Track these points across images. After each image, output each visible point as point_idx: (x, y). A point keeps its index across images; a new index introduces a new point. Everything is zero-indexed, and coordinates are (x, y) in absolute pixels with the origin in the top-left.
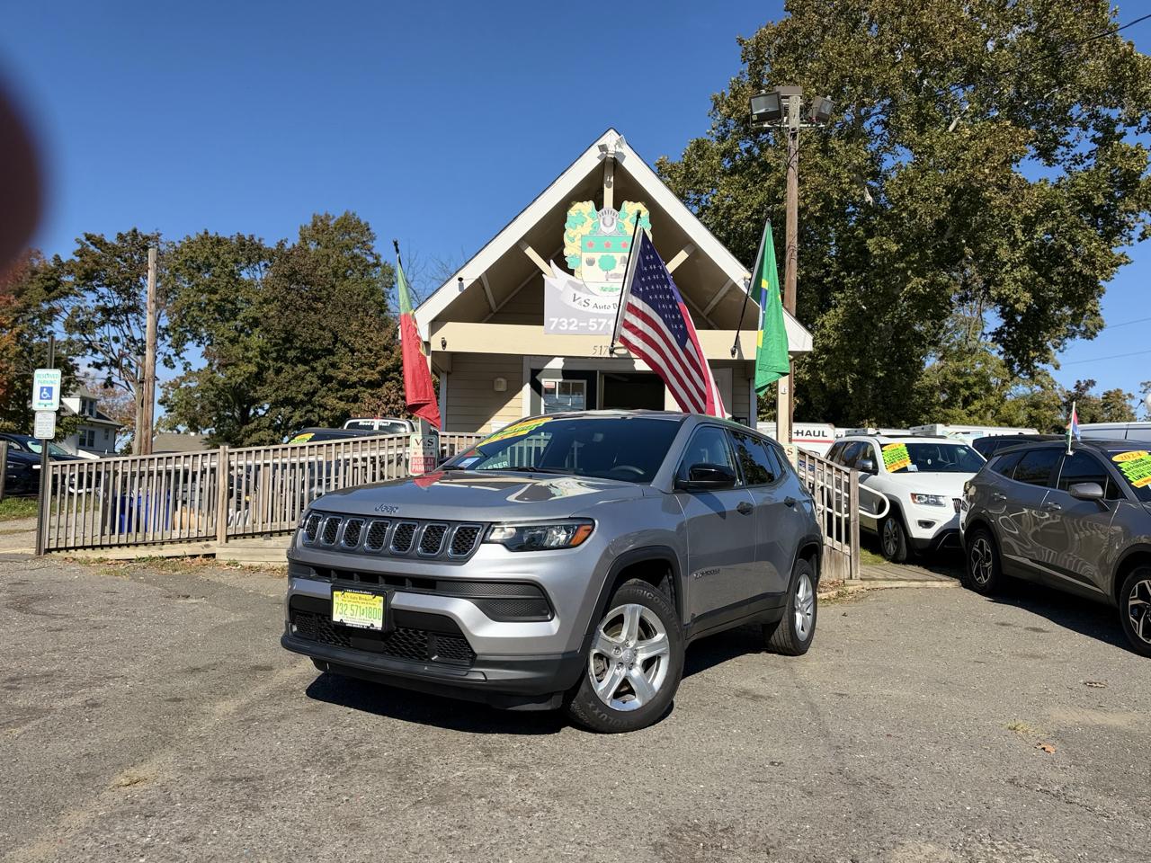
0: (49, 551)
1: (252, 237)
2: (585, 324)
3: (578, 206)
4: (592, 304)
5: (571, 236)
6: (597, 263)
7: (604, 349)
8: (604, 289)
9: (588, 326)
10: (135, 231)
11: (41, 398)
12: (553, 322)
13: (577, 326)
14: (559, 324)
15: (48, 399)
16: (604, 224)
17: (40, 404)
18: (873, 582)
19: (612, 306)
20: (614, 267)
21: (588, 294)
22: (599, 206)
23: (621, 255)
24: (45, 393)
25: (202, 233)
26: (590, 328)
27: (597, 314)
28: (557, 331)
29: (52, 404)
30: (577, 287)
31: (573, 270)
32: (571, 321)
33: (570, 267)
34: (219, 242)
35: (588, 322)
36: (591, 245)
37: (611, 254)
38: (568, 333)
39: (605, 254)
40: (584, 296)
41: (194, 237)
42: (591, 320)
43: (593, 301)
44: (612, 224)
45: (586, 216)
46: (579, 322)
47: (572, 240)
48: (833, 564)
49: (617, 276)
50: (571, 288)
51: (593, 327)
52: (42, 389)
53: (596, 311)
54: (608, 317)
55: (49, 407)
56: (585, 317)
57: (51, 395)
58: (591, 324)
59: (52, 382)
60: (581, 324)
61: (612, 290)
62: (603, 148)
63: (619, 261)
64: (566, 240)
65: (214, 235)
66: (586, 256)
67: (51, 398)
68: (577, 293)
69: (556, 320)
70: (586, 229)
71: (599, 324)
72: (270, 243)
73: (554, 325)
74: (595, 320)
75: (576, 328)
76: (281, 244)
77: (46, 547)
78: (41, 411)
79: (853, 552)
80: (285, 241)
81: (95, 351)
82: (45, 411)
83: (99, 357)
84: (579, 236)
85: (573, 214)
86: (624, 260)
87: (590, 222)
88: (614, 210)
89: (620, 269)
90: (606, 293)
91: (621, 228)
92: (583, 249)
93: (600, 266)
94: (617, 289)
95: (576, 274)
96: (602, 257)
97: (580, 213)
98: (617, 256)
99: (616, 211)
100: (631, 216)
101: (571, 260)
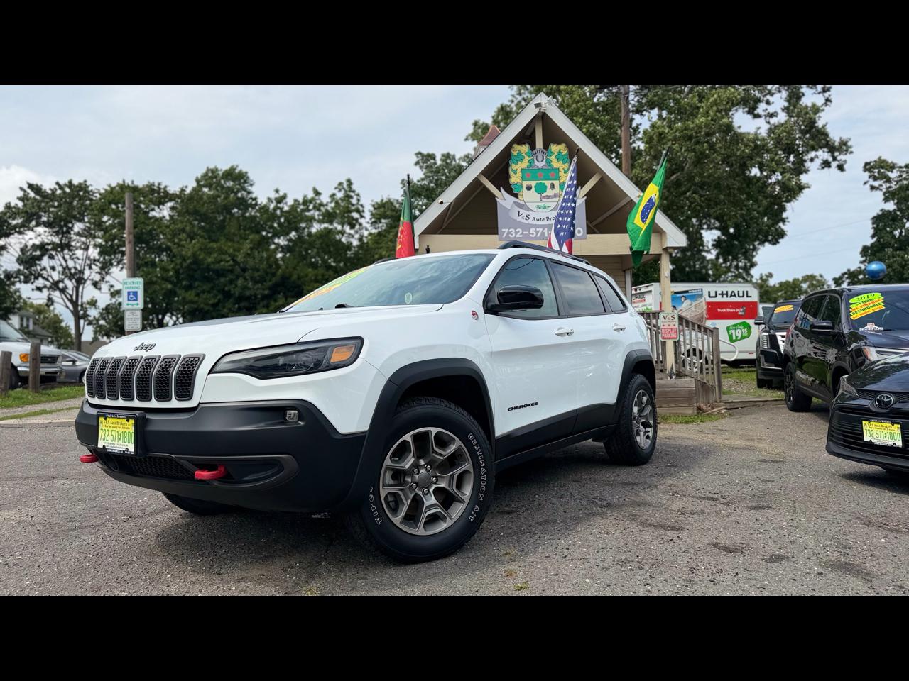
2: (527, 232)
3: (516, 147)
4: (531, 219)
5: (514, 169)
6: (533, 189)
8: (539, 207)
9: (529, 233)
11: (129, 300)
12: (504, 232)
13: (522, 234)
14: (509, 233)
15: (134, 300)
16: (537, 160)
17: (128, 304)
18: (732, 404)
19: (546, 219)
20: (545, 191)
21: (528, 211)
22: (533, 147)
24: (131, 296)
25: (120, 182)
26: (531, 235)
27: (536, 225)
28: (508, 239)
29: (138, 304)
30: (521, 206)
31: (517, 194)
32: (517, 230)
33: (515, 191)
35: (529, 231)
36: (528, 175)
37: (543, 182)
39: (539, 182)
40: (525, 213)
42: (531, 230)
43: (532, 215)
44: (543, 160)
45: (524, 154)
46: (523, 231)
47: (515, 173)
49: (548, 197)
50: (516, 207)
51: (533, 234)
52: (129, 293)
53: (534, 222)
54: (543, 227)
55: (135, 307)
56: (526, 227)
58: (531, 232)
59: (137, 288)
60: (524, 233)
61: (545, 207)
63: (549, 187)
64: (511, 172)
65: (130, 184)
66: (525, 183)
67: (136, 300)
68: (520, 210)
69: (507, 230)
70: (525, 164)
71: (537, 232)
73: (505, 233)
74: (534, 229)
75: (521, 236)
78: (128, 310)
79: (717, 384)
80: (186, 187)
81: (36, 278)
82: (133, 310)
83: (40, 282)
84: (520, 170)
85: (515, 153)
86: (552, 186)
87: (527, 158)
88: (544, 150)
89: (549, 192)
90: (541, 210)
91: (549, 162)
92: (523, 179)
93: (536, 190)
94: (548, 207)
95: (519, 197)
96: (537, 184)
97: (520, 153)
98: (548, 183)
99: (545, 152)
100: (556, 154)
101: (515, 186)
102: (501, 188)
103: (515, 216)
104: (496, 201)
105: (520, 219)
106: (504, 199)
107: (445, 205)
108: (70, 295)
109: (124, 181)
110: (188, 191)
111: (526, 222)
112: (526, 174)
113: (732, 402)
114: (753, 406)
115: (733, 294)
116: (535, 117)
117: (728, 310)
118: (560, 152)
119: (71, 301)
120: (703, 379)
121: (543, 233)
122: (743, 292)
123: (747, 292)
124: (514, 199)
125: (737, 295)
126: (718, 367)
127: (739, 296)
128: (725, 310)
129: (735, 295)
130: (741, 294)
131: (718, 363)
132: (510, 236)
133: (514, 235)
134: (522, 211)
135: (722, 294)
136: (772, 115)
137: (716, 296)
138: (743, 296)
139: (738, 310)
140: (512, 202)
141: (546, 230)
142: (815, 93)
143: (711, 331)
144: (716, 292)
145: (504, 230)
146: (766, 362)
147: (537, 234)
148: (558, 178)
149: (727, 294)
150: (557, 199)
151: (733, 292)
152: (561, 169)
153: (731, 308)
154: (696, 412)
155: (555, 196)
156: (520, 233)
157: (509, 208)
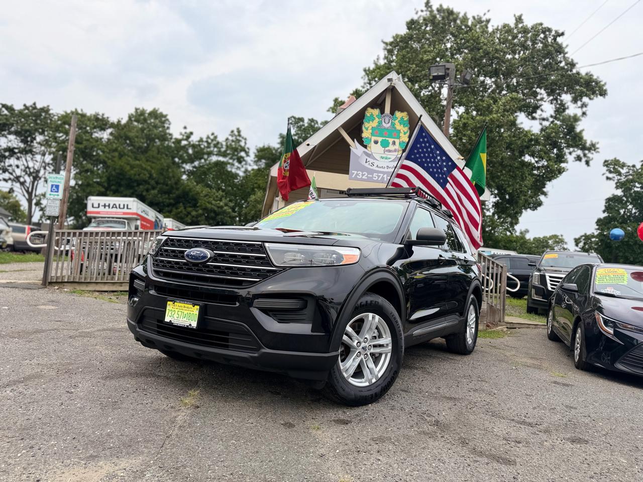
0: (50, 283)
1: (103, 115)
2: (371, 176)
3: (369, 110)
4: (375, 165)
5: (367, 127)
6: (379, 143)
8: (382, 158)
9: (373, 177)
10: (35, 104)
11: (51, 191)
13: (367, 176)
14: (357, 174)
15: (56, 192)
16: (385, 122)
17: (50, 195)
18: (512, 324)
19: (386, 167)
20: (388, 146)
21: (374, 159)
22: (382, 112)
24: (54, 188)
26: (374, 178)
27: (378, 171)
28: (356, 179)
29: (58, 195)
30: (369, 155)
31: (367, 146)
32: (364, 173)
33: (365, 143)
34: (83, 116)
35: (373, 175)
36: (377, 133)
37: (387, 139)
38: (361, 180)
39: (384, 138)
40: (371, 161)
41: (69, 112)
42: (375, 174)
43: (376, 163)
44: (389, 123)
45: (375, 116)
46: (368, 174)
47: (367, 129)
48: (492, 314)
49: (390, 151)
50: (365, 155)
51: (375, 177)
52: (52, 186)
53: (377, 169)
54: (384, 173)
55: (56, 197)
56: (371, 172)
57: (58, 189)
58: (374, 176)
59: (59, 182)
60: (369, 176)
61: (386, 158)
62: (389, 80)
63: (391, 143)
64: (364, 129)
66: (374, 138)
67: (58, 192)
69: (356, 172)
70: (375, 124)
71: (379, 176)
72: (113, 119)
73: (355, 174)
74: (377, 174)
75: (366, 178)
77: (49, 281)
79: (502, 308)
80: (122, 119)
81: (4, 172)
82: (54, 199)
83: (6, 175)
84: (370, 127)
85: (368, 115)
86: (394, 143)
87: (377, 120)
88: (390, 115)
89: (391, 147)
90: (384, 160)
91: (393, 125)
92: (372, 134)
93: (381, 145)
94: (389, 158)
95: (368, 148)
96: (383, 139)
97: (372, 115)
98: (391, 140)
99: (391, 116)
100: (399, 119)
101: (366, 140)
102: (355, 140)
103: (363, 163)
104: (349, 150)
105: (367, 165)
106: (356, 148)
107: (311, 147)
108: (27, 187)
109: (76, 110)
110: (123, 122)
111: (371, 168)
112: (375, 132)
113: (512, 323)
114: (527, 328)
116: (386, 89)
118: (402, 118)
119: (27, 191)
120: (492, 303)
121: (383, 178)
124: (364, 149)
126: (504, 295)
131: (504, 292)
132: (358, 177)
133: (360, 177)
134: (369, 159)
136: (544, 119)
140: (362, 151)
141: (385, 176)
142: (576, 107)
143: (502, 267)
145: (353, 171)
146: (536, 294)
147: (378, 178)
148: (399, 138)
150: (396, 153)
152: (402, 131)
154: (485, 328)
155: (395, 151)
156: (366, 175)
157: (360, 156)
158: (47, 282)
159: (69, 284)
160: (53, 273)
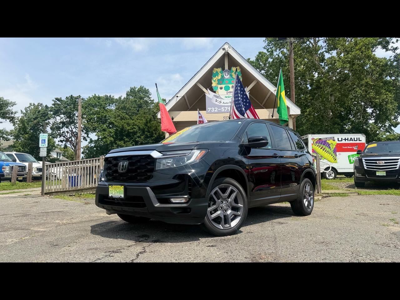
0: (46, 194)
1: (110, 96)
2: (220, 109)
3: (215, 69)
4: (222, 102)
6: (223, 88)
7: (227, 118)
8: (226, 97)
9: (221, 110)
10: (72, 96)
11: (42, 143)
13: (218, 110)
14: (211, 110)
16: (226, 75)
19: (229, 103)
20: (229, 90)
21: (221, 99)
22: (223, 69)
23: (231, 85)
24: (43, 141)
25: (94, 95)
26: (222, 111)
27: (224, 106)
28: (211, 113)
29: (45, 145)
30: (217, 97)
31: (215, 91)
32: (215, 108)
34: (99, 98)
35: (221, 109)
37: (228, 85)
38: (214, 113)
40: (219, 100)
41: (91, 96)
42: (222, 108)
44: (228, 75)
45: (219, 73)
49: (230, 92)
50: (215, 97)
51: (223, 110)
53: (224, 104)
54: (228, 106)
55: (44, 146)
56: (220, 107)
57: (45, 142)
58: (222, 109)
59: (45, 138)
60: (219, 109)
61: (229, 97)
62: (224, 49)
63: (231, 87)
64: (213, 81)
65: (98, 96)
66: (219, 86)
67: (45, 143)
68: (217, 99)
69: (210, 108)
70: (219, 77)
71: (225, 109)
72: (116, 97)
73: (210, 110)
74: (224, 108)
76: (120, 98)
77: (45, 192)
78: (42, 147)
80: (122, 96)
81: (60, 136)
83: (62, 138)
84: (217, 80)
85: (215, 72)
86: (233, 87)
88: (228, 70)
89: (231, 90)
91: (231, 76)
92: (218, 84)
93: (225, 89)
95: (216, 93)
96: (225, 86)
97: (217, 72)
98: (230, 86)
99: (229, 71)
101: (215, 88)
102: (208, 89)
103: (214, 102)
104: (205, 95)
105: (217, 103)
106: (209, 94)
107: (179, 98)
108: (73, 143)
109: (95, 95)
110: (122, 98)
111: (220, 104)
112: (220, 82)
113: (327, 193)
115: (351, 139)
116: (223, 54)
117: (348, 147)
119: (73, 146)
121: (228, 109)
122: (357, 138)
123: (359, 138)
124: (214, 94)
125: (353, 140)
127: (354, 140)
128: (346, 147)
129: (352, 140)
130: (356, 139)
132: (212, 111)
133: (213, 111)
134: (218, 99)
135: (345, 139)
137: (342, 140)
138: (357, 140)
139: (353, 147)
141: (229, 108)
144: (342, 139)
145: (208, 108)
146: (358, 173)
147: (225, 110)
149: (348, 139)
151: (351, 138)
153: (350, 146)
156: (217, 110)
157: (212, 98)
158: (44, 193)
159: (55, 193)
160: (46, 188)
